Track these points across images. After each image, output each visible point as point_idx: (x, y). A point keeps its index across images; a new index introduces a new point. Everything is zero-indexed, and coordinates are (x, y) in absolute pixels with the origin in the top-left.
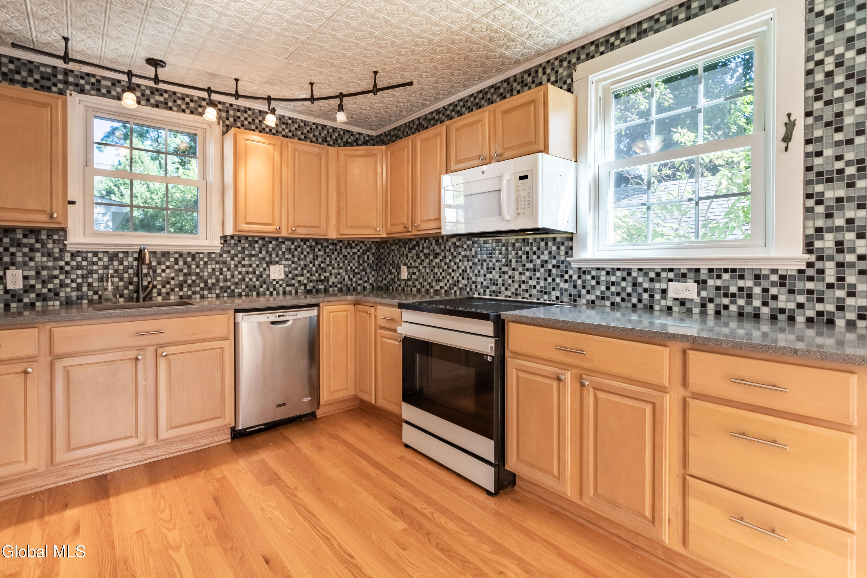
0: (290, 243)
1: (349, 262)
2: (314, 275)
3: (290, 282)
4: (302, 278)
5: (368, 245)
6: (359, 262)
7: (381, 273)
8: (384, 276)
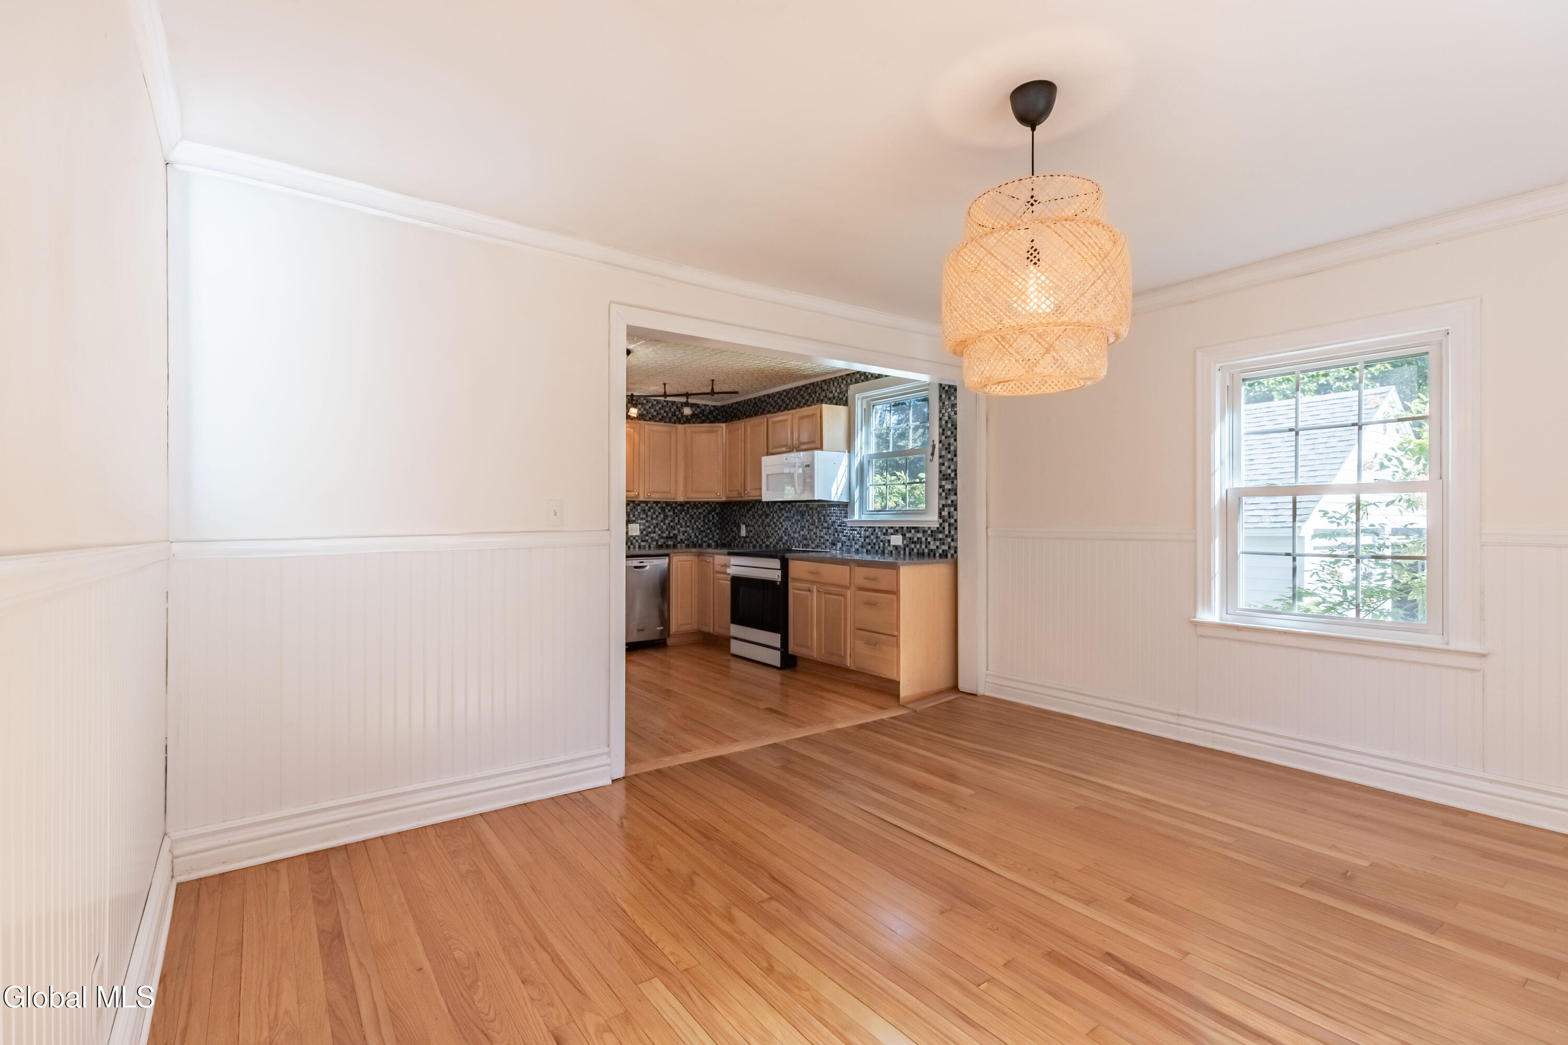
0: (644, 505)
1: (695, 521)
2: (665, 533)
3: (644, 539)
4: (655, 535)
5: (713, 506)
6: (704, 521)
7: (724, 531)
8: (727, 534)
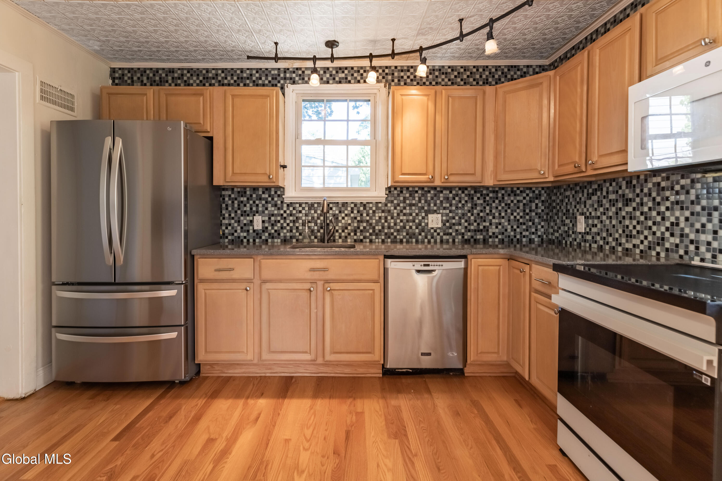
0: (448, 192)
1: (512, 211)
2: (473, 225)
3: (447, 231)
4: (460, 227)
5: (537, 192)
6: (524, 211)
7: (552, 224)
8: (556, 228)
